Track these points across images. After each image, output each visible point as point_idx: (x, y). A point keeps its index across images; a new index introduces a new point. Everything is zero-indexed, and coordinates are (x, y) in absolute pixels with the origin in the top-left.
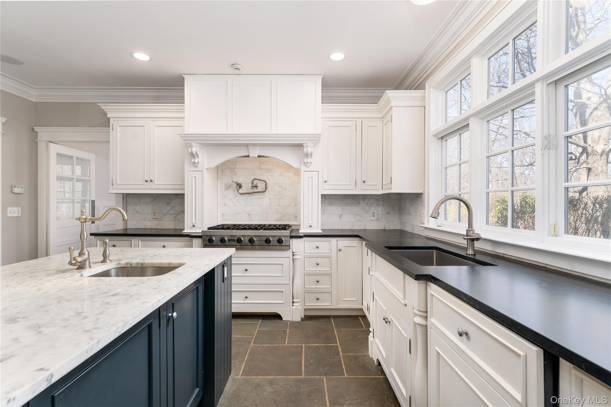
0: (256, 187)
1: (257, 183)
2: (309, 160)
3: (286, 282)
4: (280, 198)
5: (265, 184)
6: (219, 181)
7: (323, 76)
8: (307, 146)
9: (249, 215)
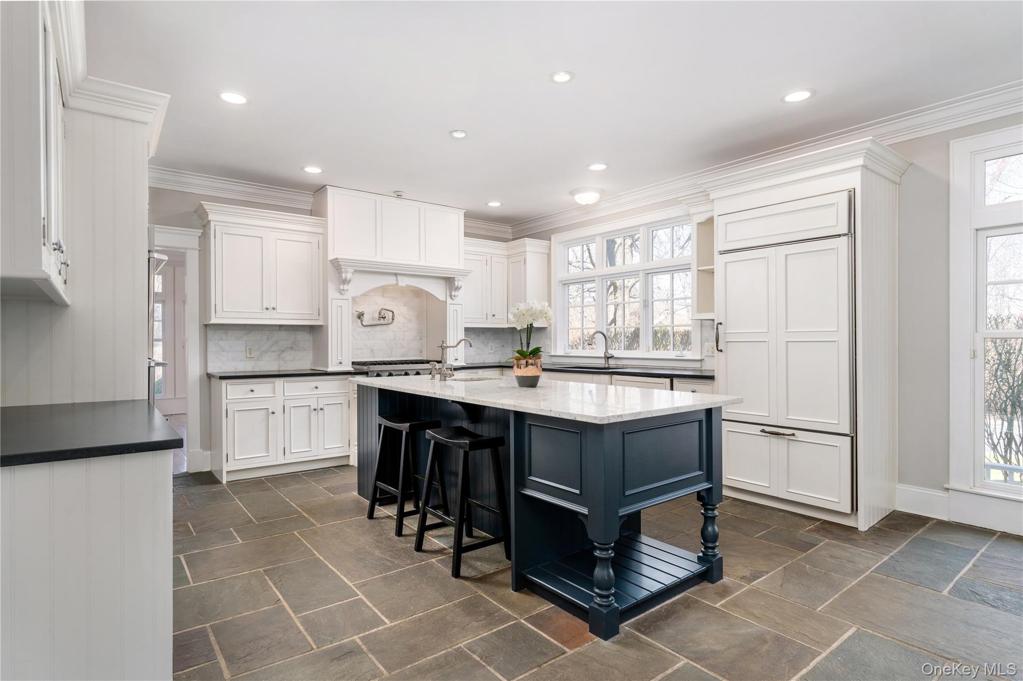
1: (385, 314)
2: (456, 293)
4: (405, 331)
5: (392, 315)
7: (465, 210)
8: (458, 281)
9: (372, 351)
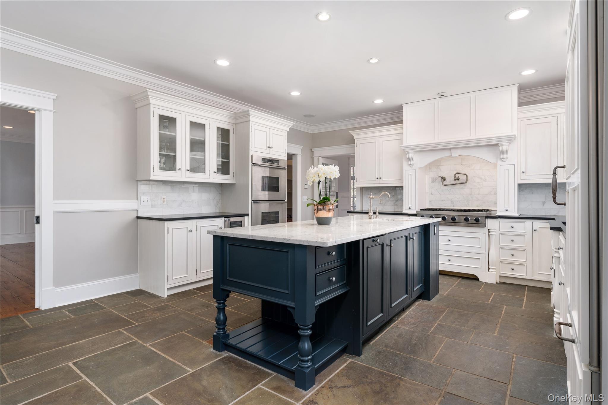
0: (458, 179)
1: (458, 177)
2: (505, 156)
3: (483, 252)
4: (480, 188)
5: (466, 177)
6: (427, 176)
7: (519, 84)
8: (502, 145)
9: (452, 202)
